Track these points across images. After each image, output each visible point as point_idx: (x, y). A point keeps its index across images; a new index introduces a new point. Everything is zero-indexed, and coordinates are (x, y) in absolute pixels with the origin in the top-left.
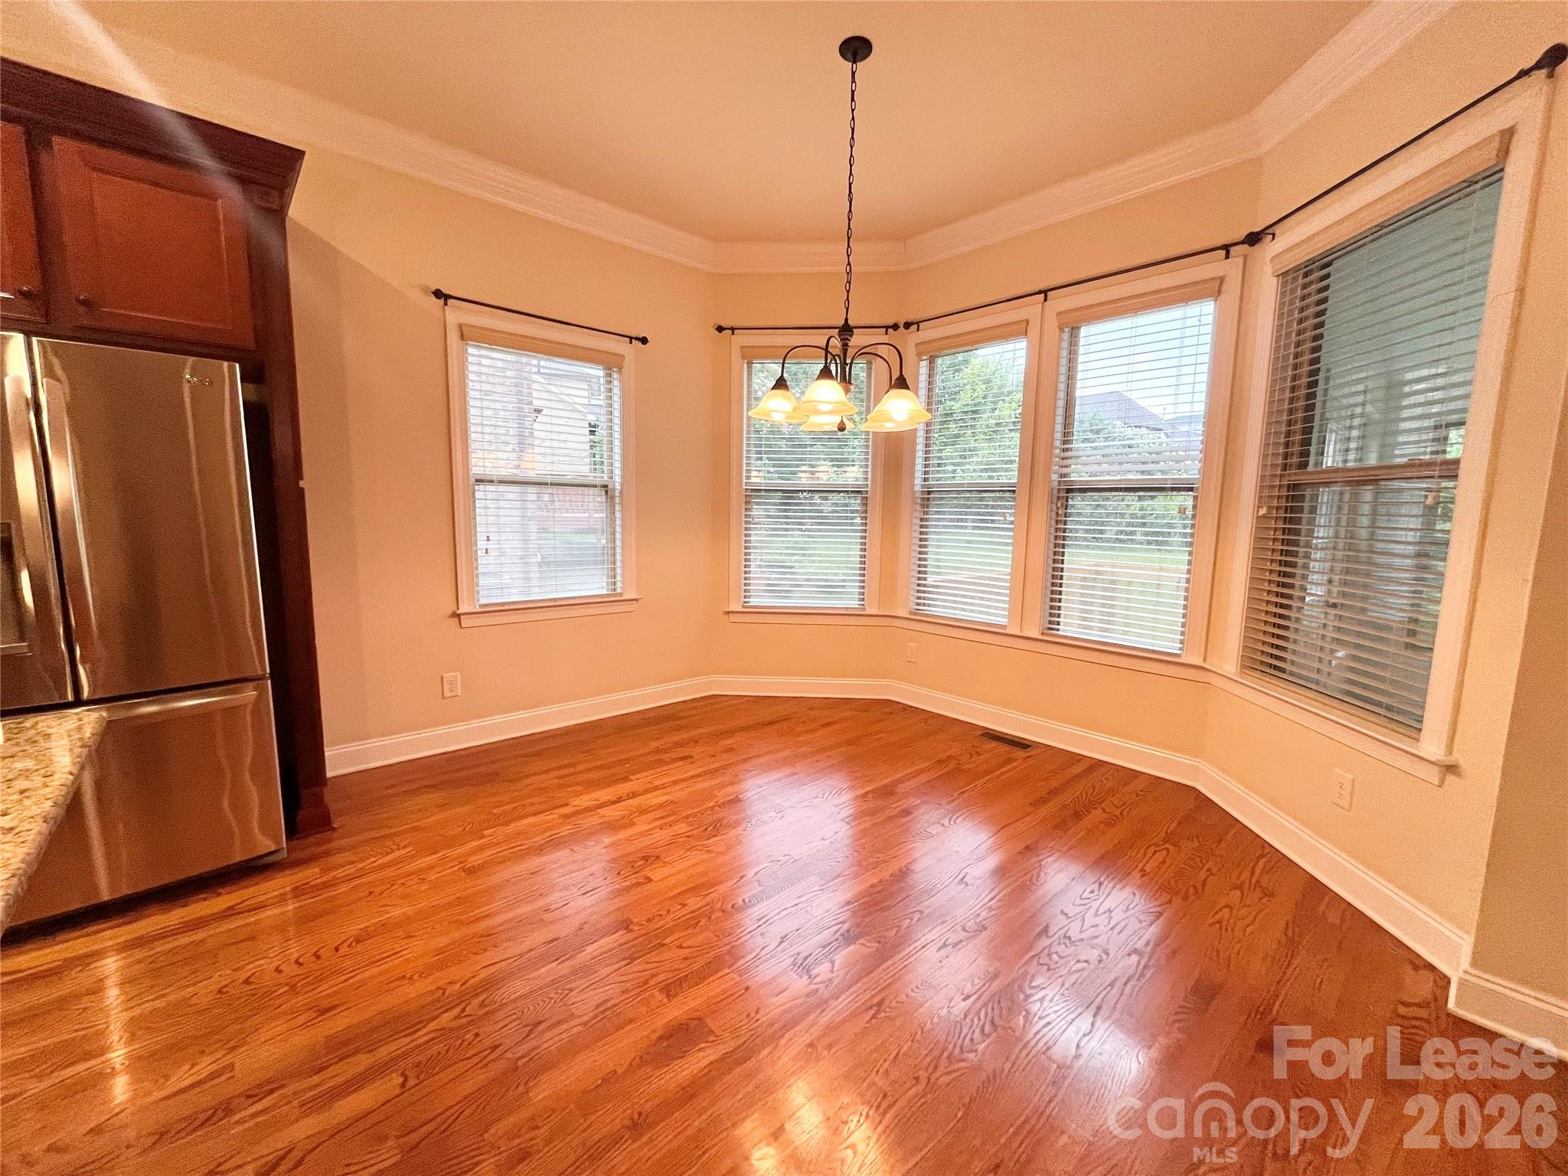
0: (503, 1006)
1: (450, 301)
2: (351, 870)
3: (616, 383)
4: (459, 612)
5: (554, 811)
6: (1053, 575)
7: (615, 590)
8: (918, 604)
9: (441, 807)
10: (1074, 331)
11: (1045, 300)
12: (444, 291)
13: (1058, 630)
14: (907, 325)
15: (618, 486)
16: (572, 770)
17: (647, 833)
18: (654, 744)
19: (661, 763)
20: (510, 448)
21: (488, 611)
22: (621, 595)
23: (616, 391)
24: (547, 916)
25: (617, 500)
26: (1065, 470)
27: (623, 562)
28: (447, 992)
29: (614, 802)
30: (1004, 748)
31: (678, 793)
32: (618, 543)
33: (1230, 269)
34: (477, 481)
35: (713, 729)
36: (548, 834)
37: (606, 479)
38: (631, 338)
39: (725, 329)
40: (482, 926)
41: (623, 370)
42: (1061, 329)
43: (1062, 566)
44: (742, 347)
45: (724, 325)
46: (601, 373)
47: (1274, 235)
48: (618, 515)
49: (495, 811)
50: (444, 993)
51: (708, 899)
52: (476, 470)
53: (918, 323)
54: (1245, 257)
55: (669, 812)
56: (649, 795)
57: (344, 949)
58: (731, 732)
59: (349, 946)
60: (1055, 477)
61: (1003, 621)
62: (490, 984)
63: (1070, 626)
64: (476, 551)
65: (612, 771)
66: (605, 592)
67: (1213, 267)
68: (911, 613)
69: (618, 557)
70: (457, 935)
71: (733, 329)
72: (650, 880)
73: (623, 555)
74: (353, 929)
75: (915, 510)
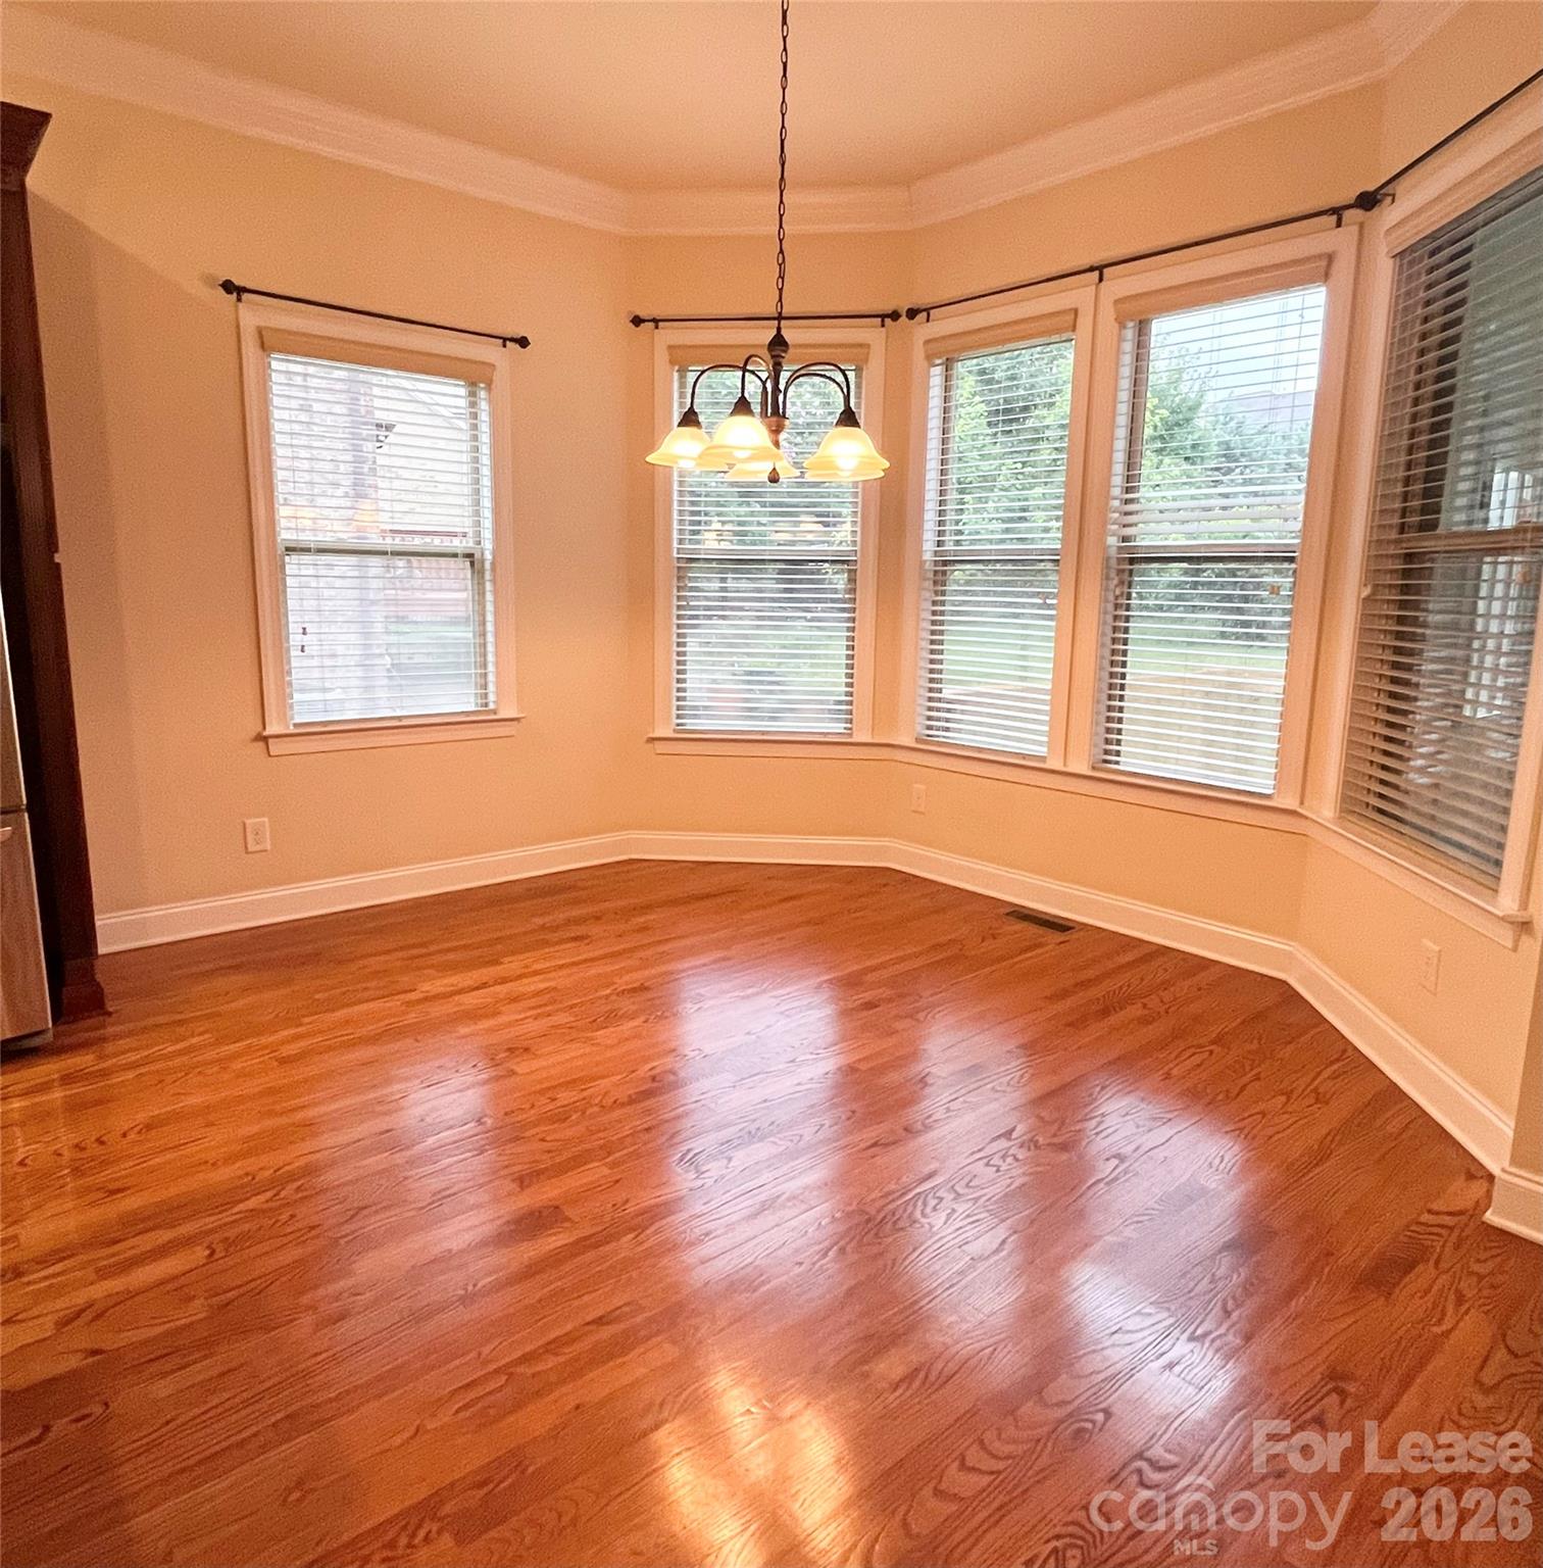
0: (323, 1191)
1: (245, 296)
2: (133, 1057)
3: (484, 405)
4: (266, 733)
5: (396, 998)
6: (1111, 684)
7: (486, 705)
8: (930, 728)
9: (246, 990)
10: (1142, 328)
11: (1101, 280)
12: (237, 282)
13: (1117, 763)
14: (912, 313)
15: (488, 556)
16: (424, 951)
17: (518, 1023)
18: (539, 921)
19: (546, 943)
20: (340, 492)
21: (306, 732)
22: (495, 712)
23: (484, 416)
24: (378, 1108)
25: (488, 576)
26: (1128, 531)
27: (497, 664)
28: (257, 1179)
29: (477, 988)
30: (1033, 930)
31: (560, 980)
32: (490, 638)
33: (1340, 240)
34: (287, 549)
35: (621, 903)
36: (387, 1022)
37: (471, 544)
38: (505, 340)
39: (644, 321)
40: (299, 1116)
41: (493, 386)
42: (1122, 326)
43: (1123, 670)
44: (670, 347)
45: (643, 314)
46: (462, 391)
47: (1394, 196)
48: (489, 597)
49: (317, 997)
50: (253, 1179)
51: (585, 1094)
52: (286, 535)
53: (927, 310)
54: (1361, 226)
55: (550, 999)
56: (525, 981)
57: (132, 1136)
58: (648, 908)
59: (139, 1132)
60: (1112, 541)
61: (1043, 751)
62: (310, 1171)
63: (1134, 759)
64: (288, 650)
65: (476, 953)
66: (472, 708)
67: (1323, 238)
68: (918, 740)
69: (491, 658)
70: (269, 1123)
71: (656, 321)
72: (513, 1073)
73: (497, 655)
74: (142, 1117)
75: (924, 589)
